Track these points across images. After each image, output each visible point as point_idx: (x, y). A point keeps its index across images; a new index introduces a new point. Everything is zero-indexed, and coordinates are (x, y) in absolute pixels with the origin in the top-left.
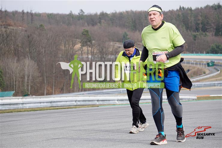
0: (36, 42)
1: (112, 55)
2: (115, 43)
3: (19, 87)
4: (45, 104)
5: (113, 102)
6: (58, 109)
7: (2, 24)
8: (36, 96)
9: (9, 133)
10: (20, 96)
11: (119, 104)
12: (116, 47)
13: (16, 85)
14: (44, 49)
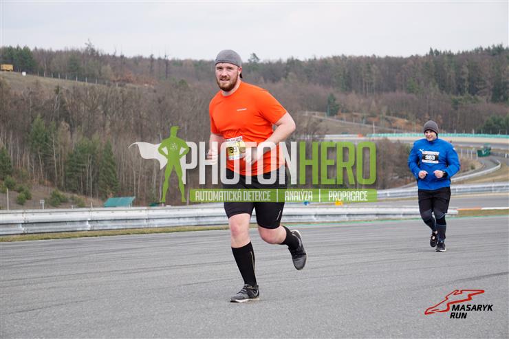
0: (173, 111)
1: (307, 134)
2: (312, 112)
3: (143, 190)
4: (187, 220)
5: (308, 217)
6: (208, 230)
7: (115, 79)
8: (172, 205)
9: (122, 270)
10: (144, 206)
11: (318, 223)
12: (314, 120)
13: (137, 187)
14: (186, 123)
